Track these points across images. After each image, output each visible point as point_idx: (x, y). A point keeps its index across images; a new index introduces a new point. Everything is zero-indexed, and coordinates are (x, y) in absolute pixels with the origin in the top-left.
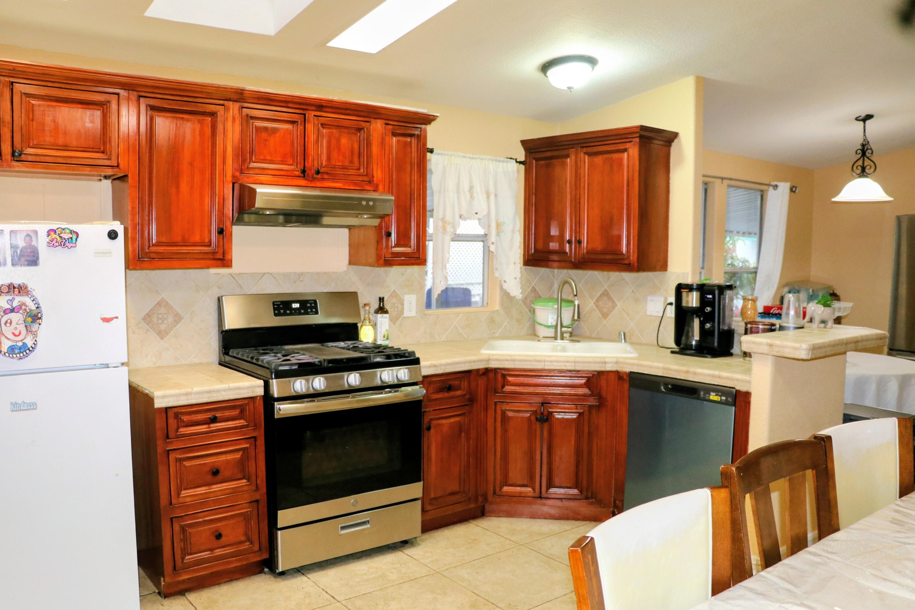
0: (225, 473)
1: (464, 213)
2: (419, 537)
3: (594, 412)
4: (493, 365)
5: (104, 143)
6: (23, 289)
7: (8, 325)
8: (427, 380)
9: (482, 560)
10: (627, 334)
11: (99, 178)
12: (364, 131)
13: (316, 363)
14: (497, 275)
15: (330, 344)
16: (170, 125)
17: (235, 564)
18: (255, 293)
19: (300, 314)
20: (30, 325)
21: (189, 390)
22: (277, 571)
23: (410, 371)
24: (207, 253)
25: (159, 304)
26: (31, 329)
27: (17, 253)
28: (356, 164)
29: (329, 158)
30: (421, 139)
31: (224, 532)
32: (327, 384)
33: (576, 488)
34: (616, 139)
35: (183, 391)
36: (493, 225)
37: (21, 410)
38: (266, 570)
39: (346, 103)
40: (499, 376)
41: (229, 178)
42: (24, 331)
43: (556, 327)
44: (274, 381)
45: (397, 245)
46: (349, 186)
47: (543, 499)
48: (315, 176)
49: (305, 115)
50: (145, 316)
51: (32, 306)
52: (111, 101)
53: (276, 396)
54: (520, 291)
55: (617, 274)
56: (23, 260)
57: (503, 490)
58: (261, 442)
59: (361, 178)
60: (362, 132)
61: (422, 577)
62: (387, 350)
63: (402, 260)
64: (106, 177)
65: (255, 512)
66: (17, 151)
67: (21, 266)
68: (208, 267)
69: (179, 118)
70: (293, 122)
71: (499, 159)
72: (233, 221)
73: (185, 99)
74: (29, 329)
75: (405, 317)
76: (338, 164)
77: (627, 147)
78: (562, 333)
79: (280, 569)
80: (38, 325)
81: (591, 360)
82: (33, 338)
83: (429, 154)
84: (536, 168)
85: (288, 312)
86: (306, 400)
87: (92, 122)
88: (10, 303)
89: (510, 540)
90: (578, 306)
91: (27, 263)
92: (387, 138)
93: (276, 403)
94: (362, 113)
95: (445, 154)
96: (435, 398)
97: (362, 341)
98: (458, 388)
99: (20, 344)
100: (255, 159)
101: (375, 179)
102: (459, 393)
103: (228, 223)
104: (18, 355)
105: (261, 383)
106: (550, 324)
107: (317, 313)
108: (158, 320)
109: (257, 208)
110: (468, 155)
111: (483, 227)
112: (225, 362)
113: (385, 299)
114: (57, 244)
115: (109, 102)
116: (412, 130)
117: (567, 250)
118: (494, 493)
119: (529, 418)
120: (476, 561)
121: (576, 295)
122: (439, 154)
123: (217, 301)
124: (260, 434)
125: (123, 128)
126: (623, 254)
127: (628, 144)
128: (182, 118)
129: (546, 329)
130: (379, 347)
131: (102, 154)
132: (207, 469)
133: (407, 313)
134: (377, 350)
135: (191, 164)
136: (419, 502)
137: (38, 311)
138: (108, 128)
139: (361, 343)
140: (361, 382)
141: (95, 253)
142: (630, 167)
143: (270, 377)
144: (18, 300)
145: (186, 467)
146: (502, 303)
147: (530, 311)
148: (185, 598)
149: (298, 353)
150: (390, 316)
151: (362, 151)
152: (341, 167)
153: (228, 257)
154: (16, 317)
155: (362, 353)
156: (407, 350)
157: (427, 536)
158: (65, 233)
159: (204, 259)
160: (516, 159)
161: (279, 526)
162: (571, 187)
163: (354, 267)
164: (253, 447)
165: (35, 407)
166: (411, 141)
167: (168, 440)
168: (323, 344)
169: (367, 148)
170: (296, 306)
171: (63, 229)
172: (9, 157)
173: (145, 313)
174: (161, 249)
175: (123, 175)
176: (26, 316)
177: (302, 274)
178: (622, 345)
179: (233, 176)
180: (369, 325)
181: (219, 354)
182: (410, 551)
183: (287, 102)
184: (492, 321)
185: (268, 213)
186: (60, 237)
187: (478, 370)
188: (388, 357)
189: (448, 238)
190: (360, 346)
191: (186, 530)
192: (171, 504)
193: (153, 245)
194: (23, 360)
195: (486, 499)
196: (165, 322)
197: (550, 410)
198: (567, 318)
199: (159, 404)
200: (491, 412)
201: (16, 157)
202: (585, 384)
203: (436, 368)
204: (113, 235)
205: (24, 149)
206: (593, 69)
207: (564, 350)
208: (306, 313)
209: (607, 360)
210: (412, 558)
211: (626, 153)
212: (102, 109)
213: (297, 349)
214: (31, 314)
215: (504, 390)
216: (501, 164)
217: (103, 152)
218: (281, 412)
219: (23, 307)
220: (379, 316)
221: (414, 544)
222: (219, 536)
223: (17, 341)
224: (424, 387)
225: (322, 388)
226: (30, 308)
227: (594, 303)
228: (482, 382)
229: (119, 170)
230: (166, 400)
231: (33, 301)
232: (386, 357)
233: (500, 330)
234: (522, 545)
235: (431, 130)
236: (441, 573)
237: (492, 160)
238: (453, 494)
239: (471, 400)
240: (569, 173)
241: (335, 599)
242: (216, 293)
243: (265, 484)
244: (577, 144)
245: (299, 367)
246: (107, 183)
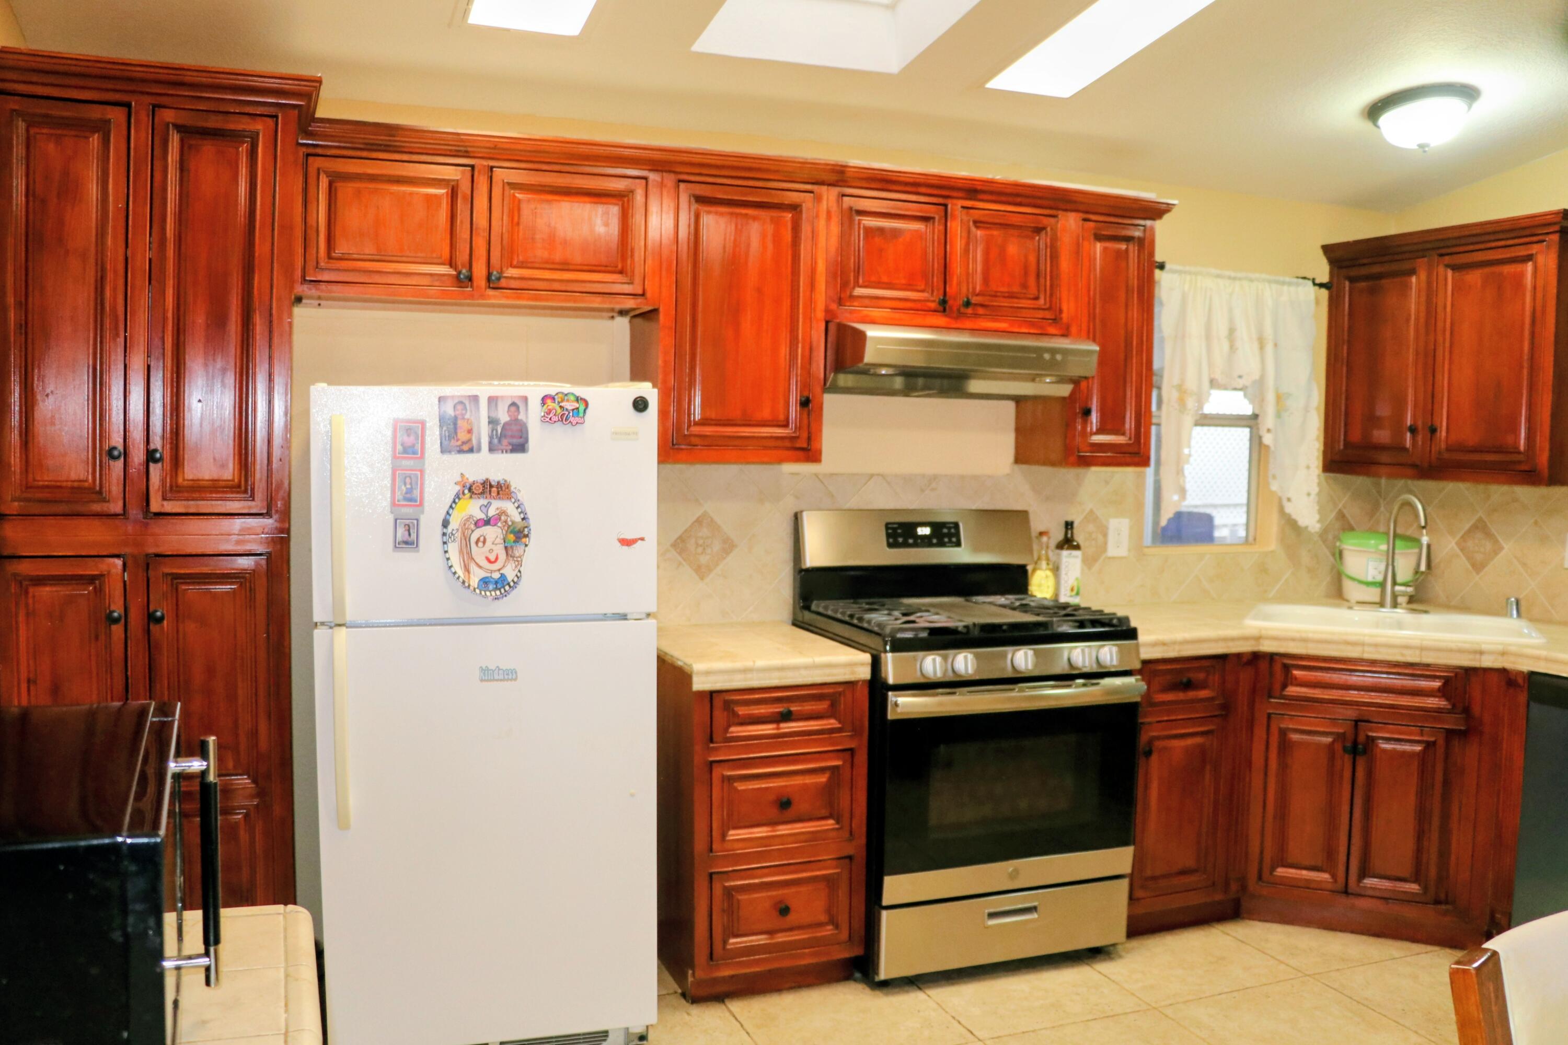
0: (801, 806)
1: (1218, 376)
2: (1122, 944)
3: (1456, 743)
4: (1267, 647)
5: (624, 258)
6: (504, 488)
7: (480, 544)
8: (1149, 668)
9: (1235, 994)
10: (1523, 604)
11: (611, 314)
12: (1046, 233)
13: (960, 629)
14: (1274, 487)
15: (981, 599)
16: (726, 226)
17: (807, 959)
18: (855, 508)
19: (931, 545)
20: (512, 547)
21: (749, 664)
22: (877, 979)
23: (1121, 650)
24: (782, 438)
25: (699, 521)
26: (512, 552)
27: (497, 431)
28: (1033, 290)
29: (986, 279)
30: (1146, 245)
31: (793, 904)
32: (978, 666)
33: (1416, 881)
34: (1507, 239)
35: (739, 665)
36: (1271, 397)
37: (494, 680)
38: (858, 975)
39: (1017, 185)
40: (1278, 668)
41: (820, 314)
42: (502, 556)
43: (1382, 585)
44: (890, 655)
45: (1100, 431)
46: (1020, 327)
47: (1350, 896)
48: (963, 310)
49: (946, 206)
50: (676, 541)
51: (516, 517)
52: (635, 190)
53: (891, 681)
54: (1317, 517)
55: (1505, 488)
56: (505, 442)
57: (1275, 873)
58: (862, 758)
59: (1040, 314)
60: (1043, 234)
61: (1126, 1013)
62: (1081, 612)
63: (1108, 457)
64: (622, 313)
65: (845, 876)
66: (495, 273)
67: (502, 452)
68: (781, 461)
69: (741, 214)
70: (926, 219)
71: (1281, 279)
72: (825, 384)
73: (751, 183)
74: (510, 552)
75: (1110, 558)
76: (1002, 289)
77: (1534, 252)
78: (1395, 596)
79: (883, 975)
80: (523, 547)
81: (1453, 646)
82: (516, 567)
83: (1157, 272)
84: (1350, 295)
85: (911, 541)
86: (940, 690)
87: (606, 224)
88: (485, 510)
89: (1287, 965)
90: (1429, 546)
91: (510, 447)
92: (1086, 244)
93: (890, 693)
94: (1039, 202)
95: (1185, 272)
96: (1161, 700)
97: (1035, 596)
98: (1203, 686)
99: (496, 576)
100: (863, 282)
101: (1065, 316)
102: (1203, 694)
103: (818, 389)
104: (493, 593)
105: (867, 658)
106: (1370, 579)
107: (958, 544)
108: (696, 548)
109: (867, 364)
110: (1227, 273)
111: (1252, 401)
112: (803, 623)
113: (1075, 525)
114: (556, 419)
115: (632, 192)
116: (1128, 229)
117: (1408, 443)
118: (1260, 878)
119: (1330, 746)
120: (1224, 996)
121: (1424, 527)
122: (1174, 271)
123: (793, 519)
124: (861, 745)
125: (653, 234)
126: (1519, 453)
127: (1535, 246)
128: (746, 215)
129: (1364, 587)
130: (1065, 606)
131: (620, 275)
132: (772, 797)
133: (1112, 551)
134: (1064, 612)
135: (759, 290)
136: (1125, 883)
137: (524, 523)
138: (630, 232)
139: (1033, 599)
140: (1036, 665)
141: (613, 433)
142: (1538, 289)
143: (882, 649)
144: (496, 506)
145: (739, 791)
146: (1282, 539)
147: (1334, 555)
148: (724, 1007)
149: (928, 611)
150: (1083, 555)
151: (1042, 267)
152: (1007, 295)
153: (814, 446)
154: (493, 533)
155: (1038, 615)
156: (1114, 614)
157: (1135, 943)
158: (568, 401)
159: (776, 448)
160: (1313, 280)
161: (885, 902)
162: (1417, 330)
163: (1024, 467)
164: (848, 765)
165: (514, 677)
166: (1127, 250)
167: (712, 745)
168: (967, 598)
169: (1051, 262)
170: (924, 531)
171: (566, 395)
172: (483, 283)
173: (676, 536)
174: (708, 430)
175: (650, 308)
176: (507, 532)
177: (935, 478)
178: (1512, 623)
179: (827, 311)
180: (1046, 569)
181: (794, 608)
182: (1103, 967)
183: (916, 184)
184: (1262, 569)
185: (883, 372)
186: (561, 407)
187: (1238, 656)
188: (1082, 624)
189: (1189, 420)
190: (1032, 604)
191: (732, 895)
192: (711, 850)
193: (696, 424)
194: (501, 601)
195: (1244, 888)
196: (709, 551)
197: (1370, 734)
198: (1405, 568)
199: (699, 684)
200: (1260, 732)
201: (493, 283)
202: (1439, 690)
203: (1165, 648)
204: (640, 405)
205: (504, 269)
206: (1470, 107)
207: (1400, 625)
208: (941, 544)
209: (1484, 647)
210: (1109, 978)
211: (1530, 264)
212: (620, 203)
213: (924, 605)
214: (514, 528)
215: (1285, 693)
216: (1285, 288)
217: (621, 272)
218: (899, 710)
219: (503, 518)
220: (1065, 553)
221: (1112, 956)
222: (784, 911)
223: (492, 572)
224: (1143, 680)
225: (970, 671)
226: (513, 518)
227: (1457, 544)
228: (1245, 676)
229: (645, 301)
230: (712, 678)
231: (517, 508)
232: (1077, 624)
233: (1278, 587)
234: (1309, 975)
235: (1161, 228)
236: (1160, 1009)
237: (1269, 282)
238: (1183, 872)
239: (1226, 709)
240: (1414, 302)
241: (974, 1035)
242: (790, 505)
243: (864, 829)
244: (1433, 249)
245: (930, 634)
246: (623, 323)
